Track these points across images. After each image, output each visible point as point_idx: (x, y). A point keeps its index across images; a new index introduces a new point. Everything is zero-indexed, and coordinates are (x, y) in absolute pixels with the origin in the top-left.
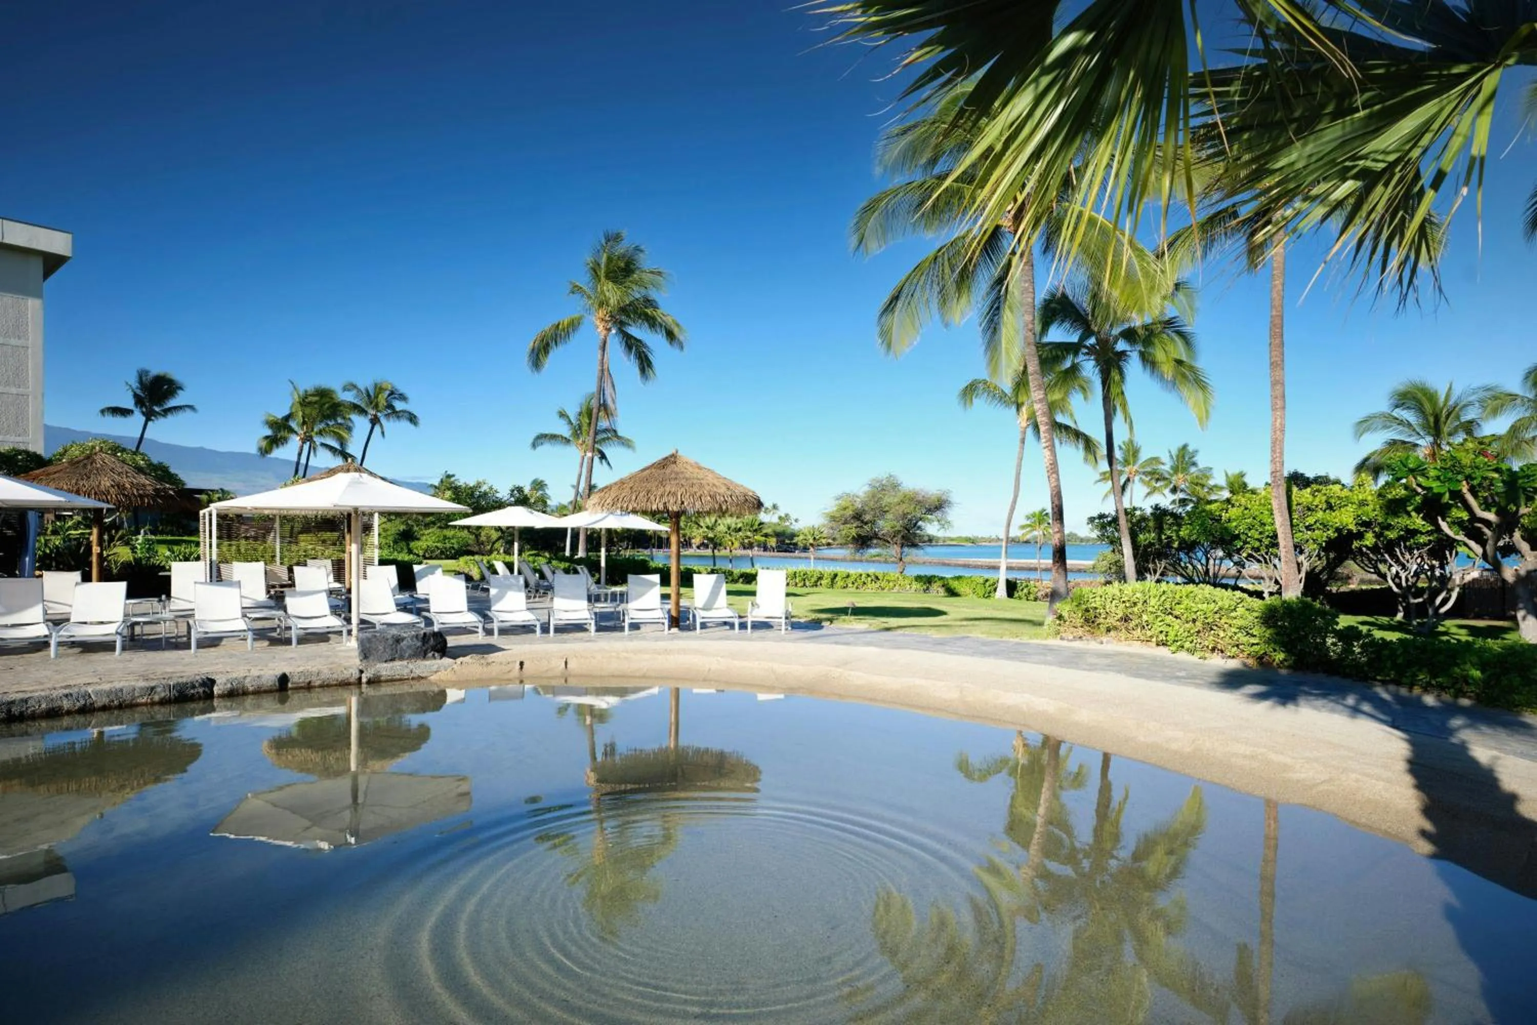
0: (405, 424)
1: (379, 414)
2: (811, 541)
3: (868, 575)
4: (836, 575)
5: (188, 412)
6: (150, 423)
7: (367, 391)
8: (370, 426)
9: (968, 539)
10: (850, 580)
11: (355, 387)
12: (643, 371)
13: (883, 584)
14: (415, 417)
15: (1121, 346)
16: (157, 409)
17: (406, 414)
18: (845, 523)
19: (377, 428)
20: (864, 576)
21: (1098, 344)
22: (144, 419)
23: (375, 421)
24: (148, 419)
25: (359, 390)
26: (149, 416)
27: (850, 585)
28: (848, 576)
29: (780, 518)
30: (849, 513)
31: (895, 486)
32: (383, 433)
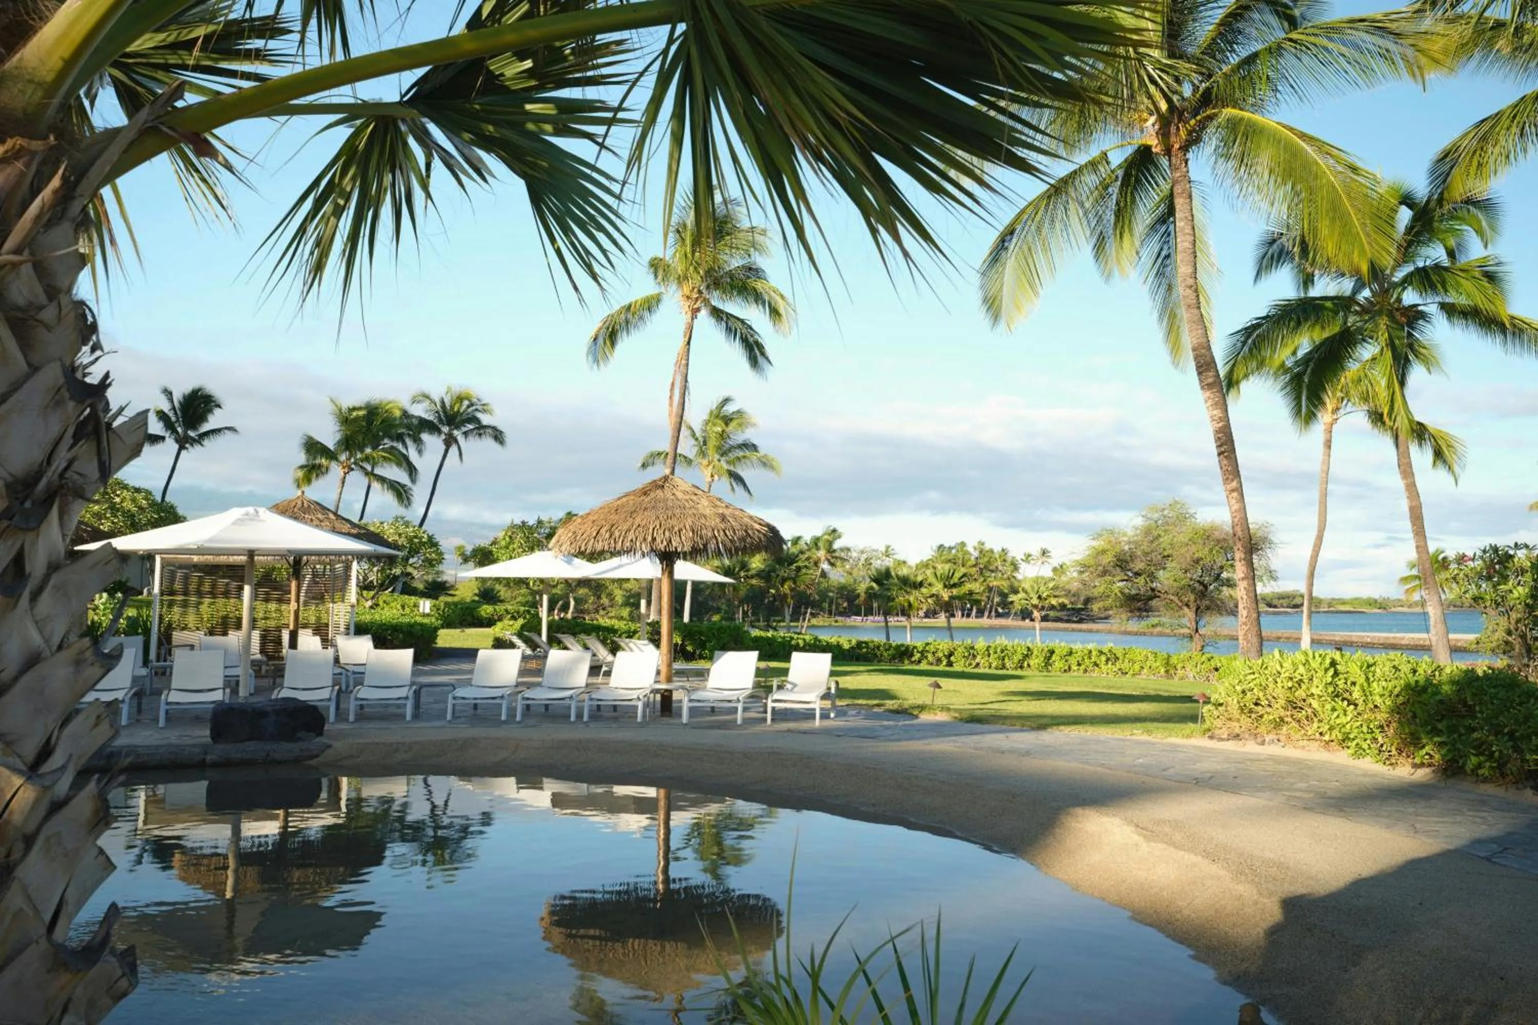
0: (488, 442)
1: (456, 432)
2: (1035, 601)
3: (1101, 652)
4: (1052, 652)
5: (228, 436)
6: (183, 452)
7: (443, 402)
8: (444, 447)
9: (1372, 603)
10: (1073, 661)
11: (427, 397)
12: (754, 362)
13: (1126, 666)
14: (501, 432)
15: (1410, 297)
16: (192, 434)
17: (490, 431)
18: (1105, 573)
19: (454, 450)
20: (1094, 653)
21: (1373, 296)
22: (177, 446)
23: (450, 441)
24: (182, 448)
25: (433, 402)
26: (183, 443)
27: (1074, 667)
28: (1071, 653)
29: (1055, 570)
30: (1108, 559)
31: (1183, 518)
32: (461, 454)
